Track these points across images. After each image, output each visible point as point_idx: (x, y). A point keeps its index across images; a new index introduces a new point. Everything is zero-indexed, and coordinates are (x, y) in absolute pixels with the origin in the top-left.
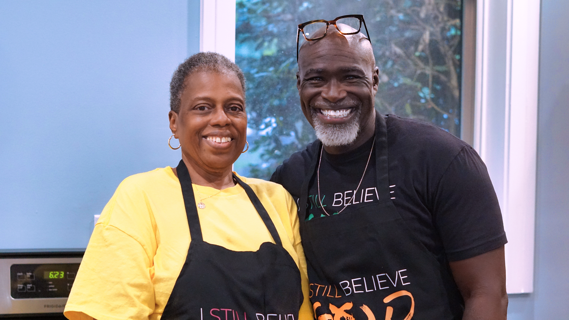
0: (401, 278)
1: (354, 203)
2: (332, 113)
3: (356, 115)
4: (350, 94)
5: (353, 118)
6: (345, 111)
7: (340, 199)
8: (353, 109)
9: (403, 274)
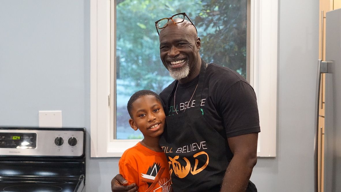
0: (203, 145)
1: (188, 108)
2: (174, 63)
3: (186, 62)
4: (181, 52)
5: (186, 64)
6: (180, 61)
7: (183, 106)
8: (185, 59)
9: (203, 144)
